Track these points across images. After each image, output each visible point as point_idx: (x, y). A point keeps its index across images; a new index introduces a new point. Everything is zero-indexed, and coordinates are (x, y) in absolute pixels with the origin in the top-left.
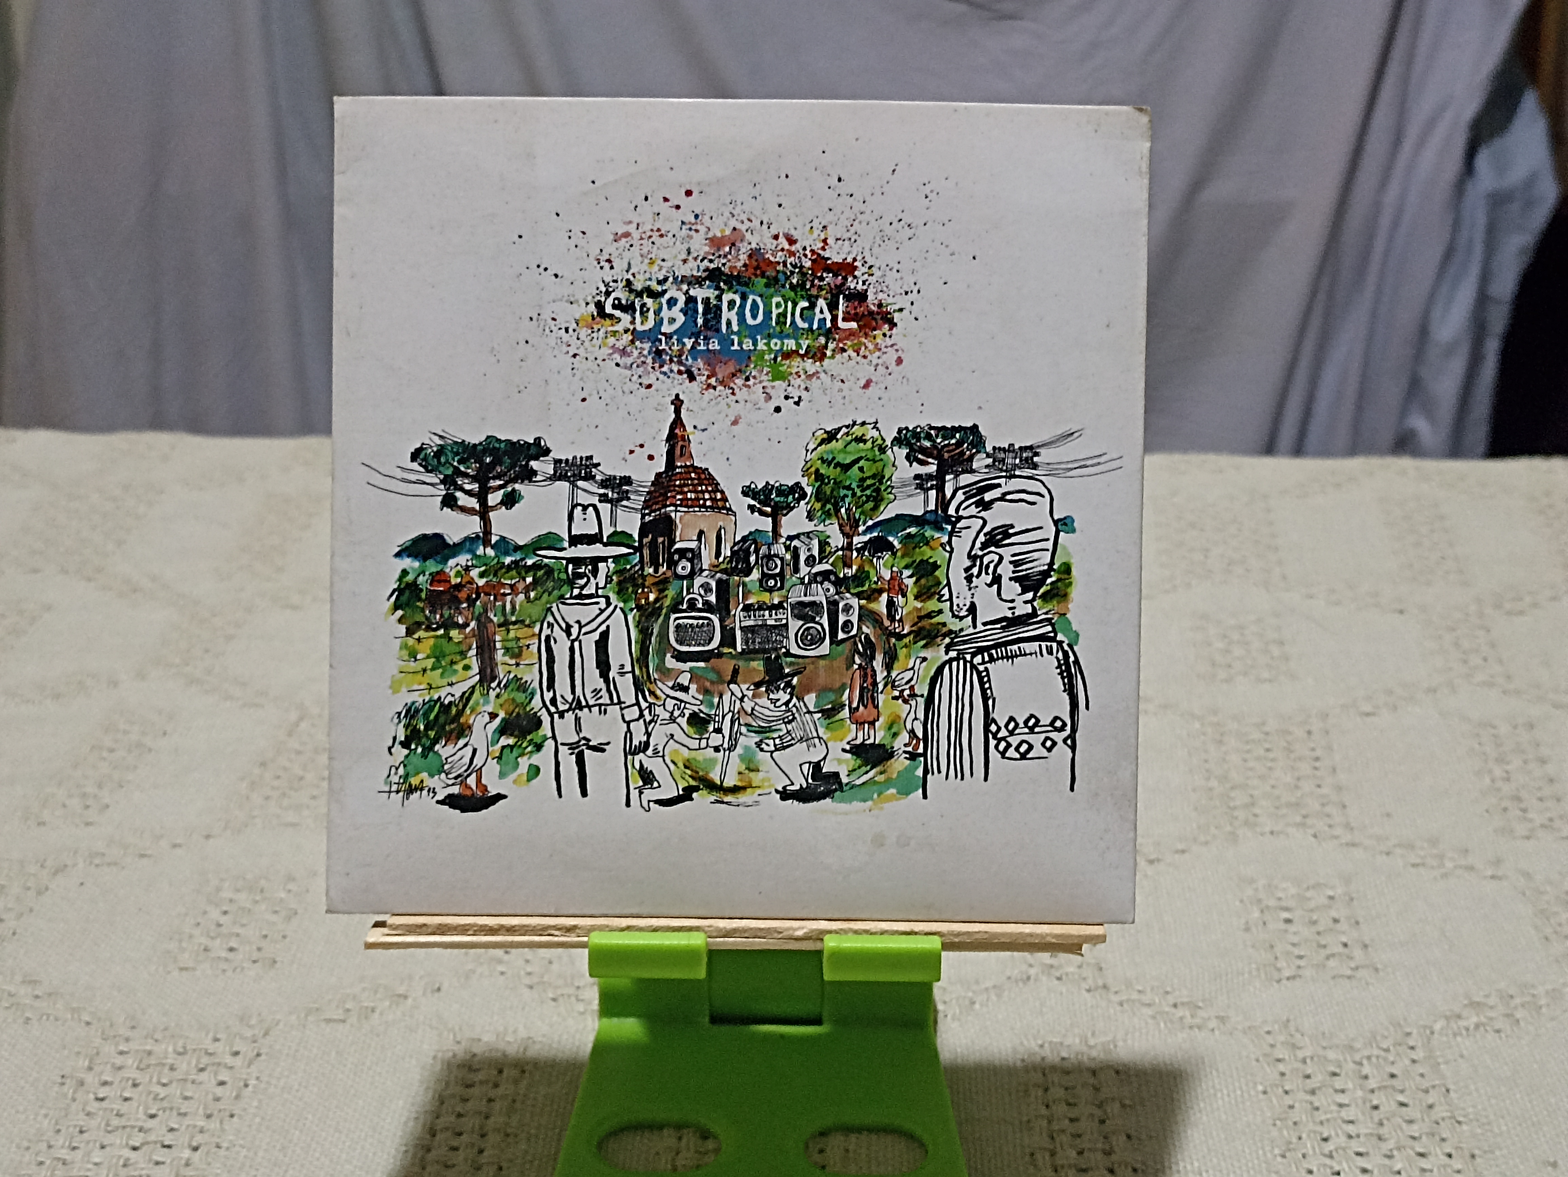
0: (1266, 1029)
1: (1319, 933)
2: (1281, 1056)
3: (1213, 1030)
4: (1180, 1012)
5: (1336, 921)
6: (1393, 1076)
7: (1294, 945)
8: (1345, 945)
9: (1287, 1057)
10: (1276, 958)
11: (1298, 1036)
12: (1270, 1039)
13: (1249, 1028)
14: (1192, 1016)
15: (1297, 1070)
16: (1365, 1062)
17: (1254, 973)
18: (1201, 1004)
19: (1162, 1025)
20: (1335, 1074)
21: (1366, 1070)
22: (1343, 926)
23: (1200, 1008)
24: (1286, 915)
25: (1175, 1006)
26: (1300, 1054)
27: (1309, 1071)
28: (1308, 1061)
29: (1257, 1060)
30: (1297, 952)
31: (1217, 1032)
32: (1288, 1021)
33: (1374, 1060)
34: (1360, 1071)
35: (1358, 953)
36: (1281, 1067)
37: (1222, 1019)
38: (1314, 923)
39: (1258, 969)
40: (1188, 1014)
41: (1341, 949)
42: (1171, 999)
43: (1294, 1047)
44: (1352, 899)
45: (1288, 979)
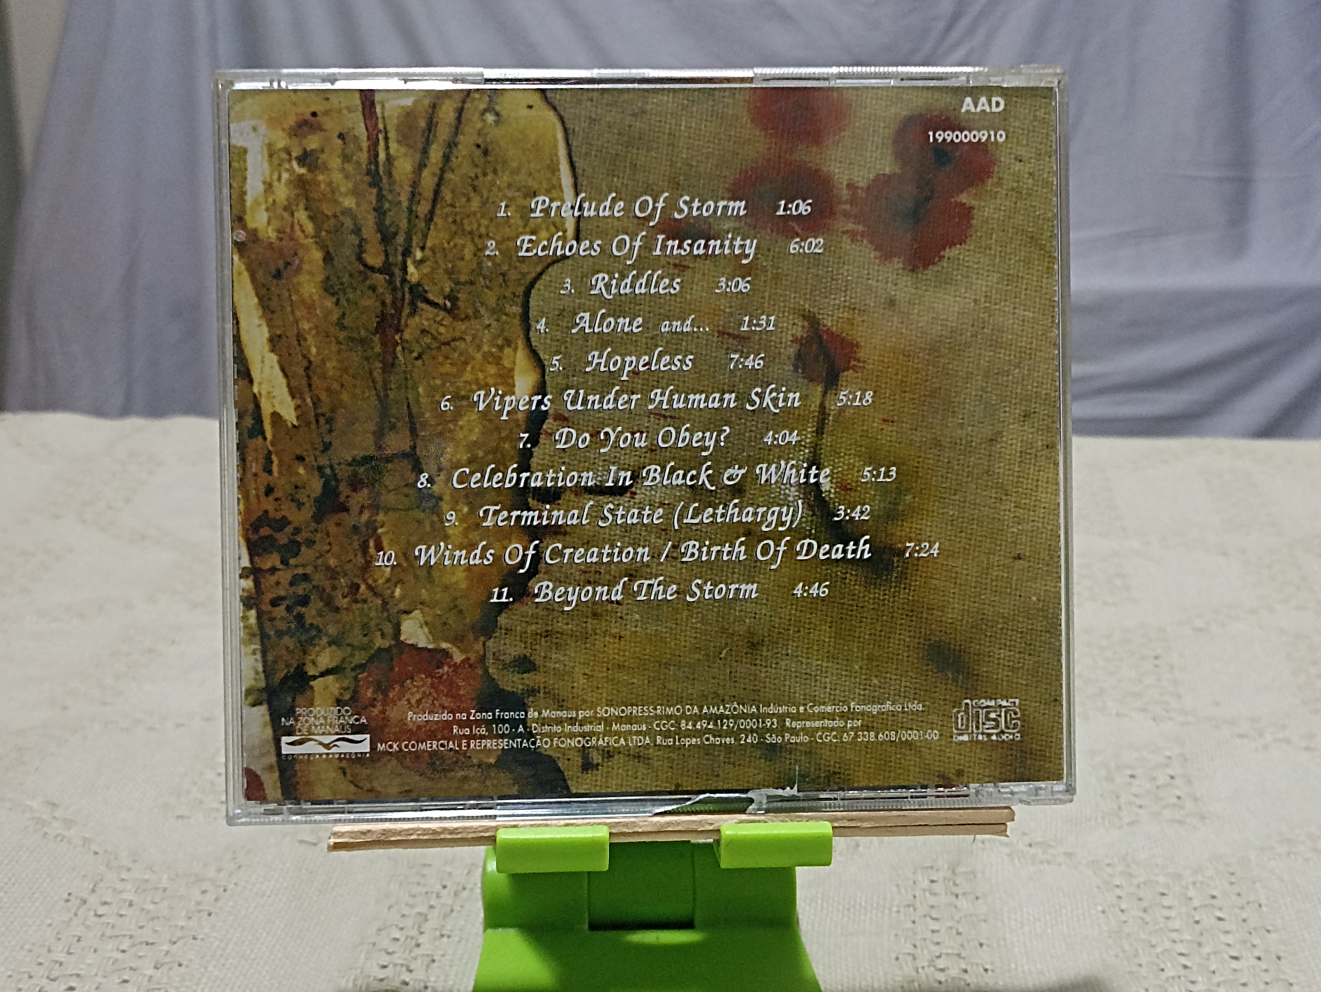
0: (1107, 861)
1: (1158, 787)
2: (1118, 883)
3: (1060, 865)
4: (1032, 851)
5: (1172, 777)
6: (1214, 897)
7: (1136, 796)
8: (1179, 798)
9: (1124, 883)
10: (1120, 808)
11: (1134, 866)
12: (1109, 870)
13: (1093, 862)
14: (1043, 853)
15: (1132, 894)
16: (1191, 887)
17: (1099, 820)
18: (1052, 843)
19: (1016, 860)
20: (1163, 894)
21: (1192, 893)
22: (1178, 782)
23: (1050, 846)
24: (1129, 772)
25: (1030, 845)
26: (1135, 882)
27: (1142, 895)
28: (1142, 886)
29: (1098, 887)
30: (1138, 801)
31: (1063, 867)
32: (1127, 854)
33: (1198, 885)
34: (1186, 895)
35: (1189, 805)
36: (1118, 892)
37: (1069, 855)
38: (1154, 779)
39: (1103, 818)
40: (1040, 851)
41: (1175, 800)
42: (1027, 839)
43: (1131, 875)
44: (1186, 760)
45: (1128, 824)
